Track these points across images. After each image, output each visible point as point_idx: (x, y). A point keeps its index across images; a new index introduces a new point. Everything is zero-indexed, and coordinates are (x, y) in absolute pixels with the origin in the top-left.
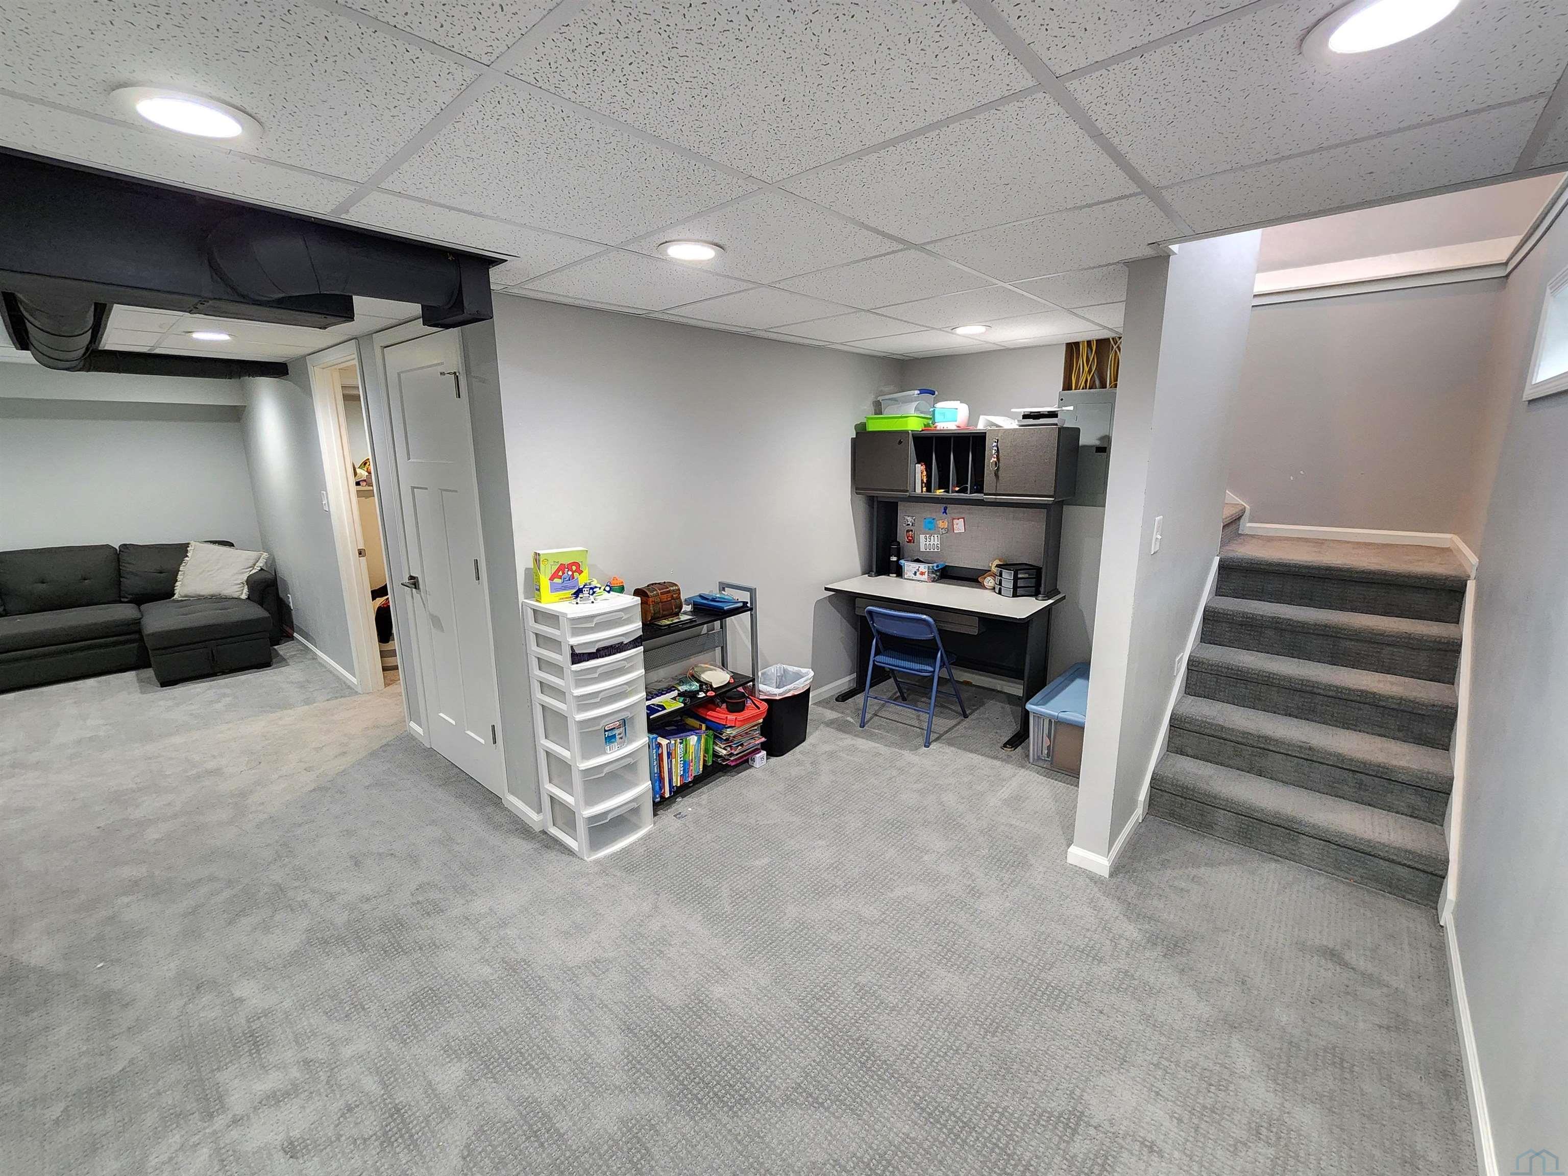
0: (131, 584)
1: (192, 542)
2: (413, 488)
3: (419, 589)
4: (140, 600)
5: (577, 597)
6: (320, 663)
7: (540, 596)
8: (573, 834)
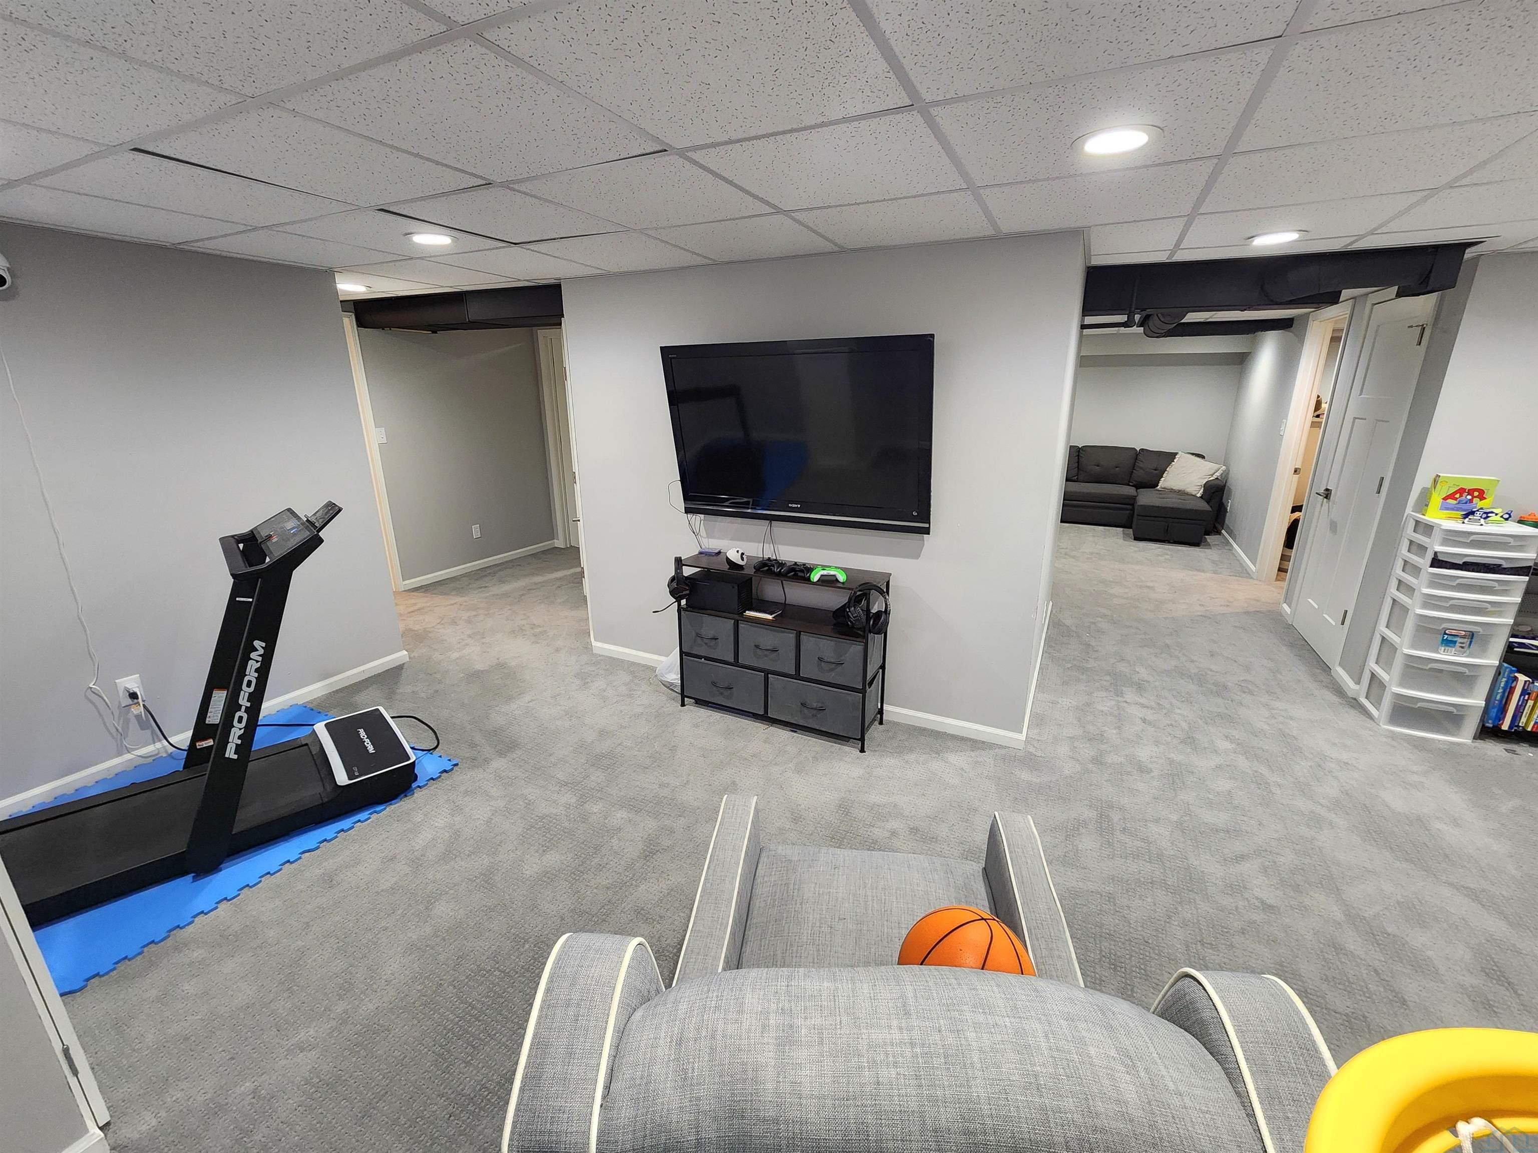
0: (1139, 475)
1: (1180, 453)
2: (1355, 418)
3: (1329, 499)
4: (1138, 486)
5: (1465, 518)
6: (1233, 554)
7: (1426, 510)
8: (1377, 705)
